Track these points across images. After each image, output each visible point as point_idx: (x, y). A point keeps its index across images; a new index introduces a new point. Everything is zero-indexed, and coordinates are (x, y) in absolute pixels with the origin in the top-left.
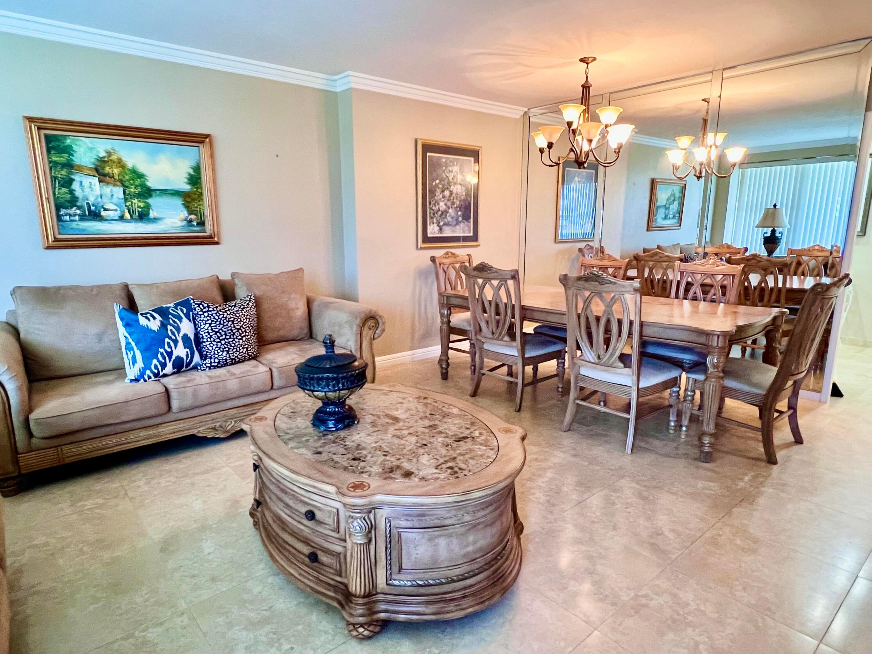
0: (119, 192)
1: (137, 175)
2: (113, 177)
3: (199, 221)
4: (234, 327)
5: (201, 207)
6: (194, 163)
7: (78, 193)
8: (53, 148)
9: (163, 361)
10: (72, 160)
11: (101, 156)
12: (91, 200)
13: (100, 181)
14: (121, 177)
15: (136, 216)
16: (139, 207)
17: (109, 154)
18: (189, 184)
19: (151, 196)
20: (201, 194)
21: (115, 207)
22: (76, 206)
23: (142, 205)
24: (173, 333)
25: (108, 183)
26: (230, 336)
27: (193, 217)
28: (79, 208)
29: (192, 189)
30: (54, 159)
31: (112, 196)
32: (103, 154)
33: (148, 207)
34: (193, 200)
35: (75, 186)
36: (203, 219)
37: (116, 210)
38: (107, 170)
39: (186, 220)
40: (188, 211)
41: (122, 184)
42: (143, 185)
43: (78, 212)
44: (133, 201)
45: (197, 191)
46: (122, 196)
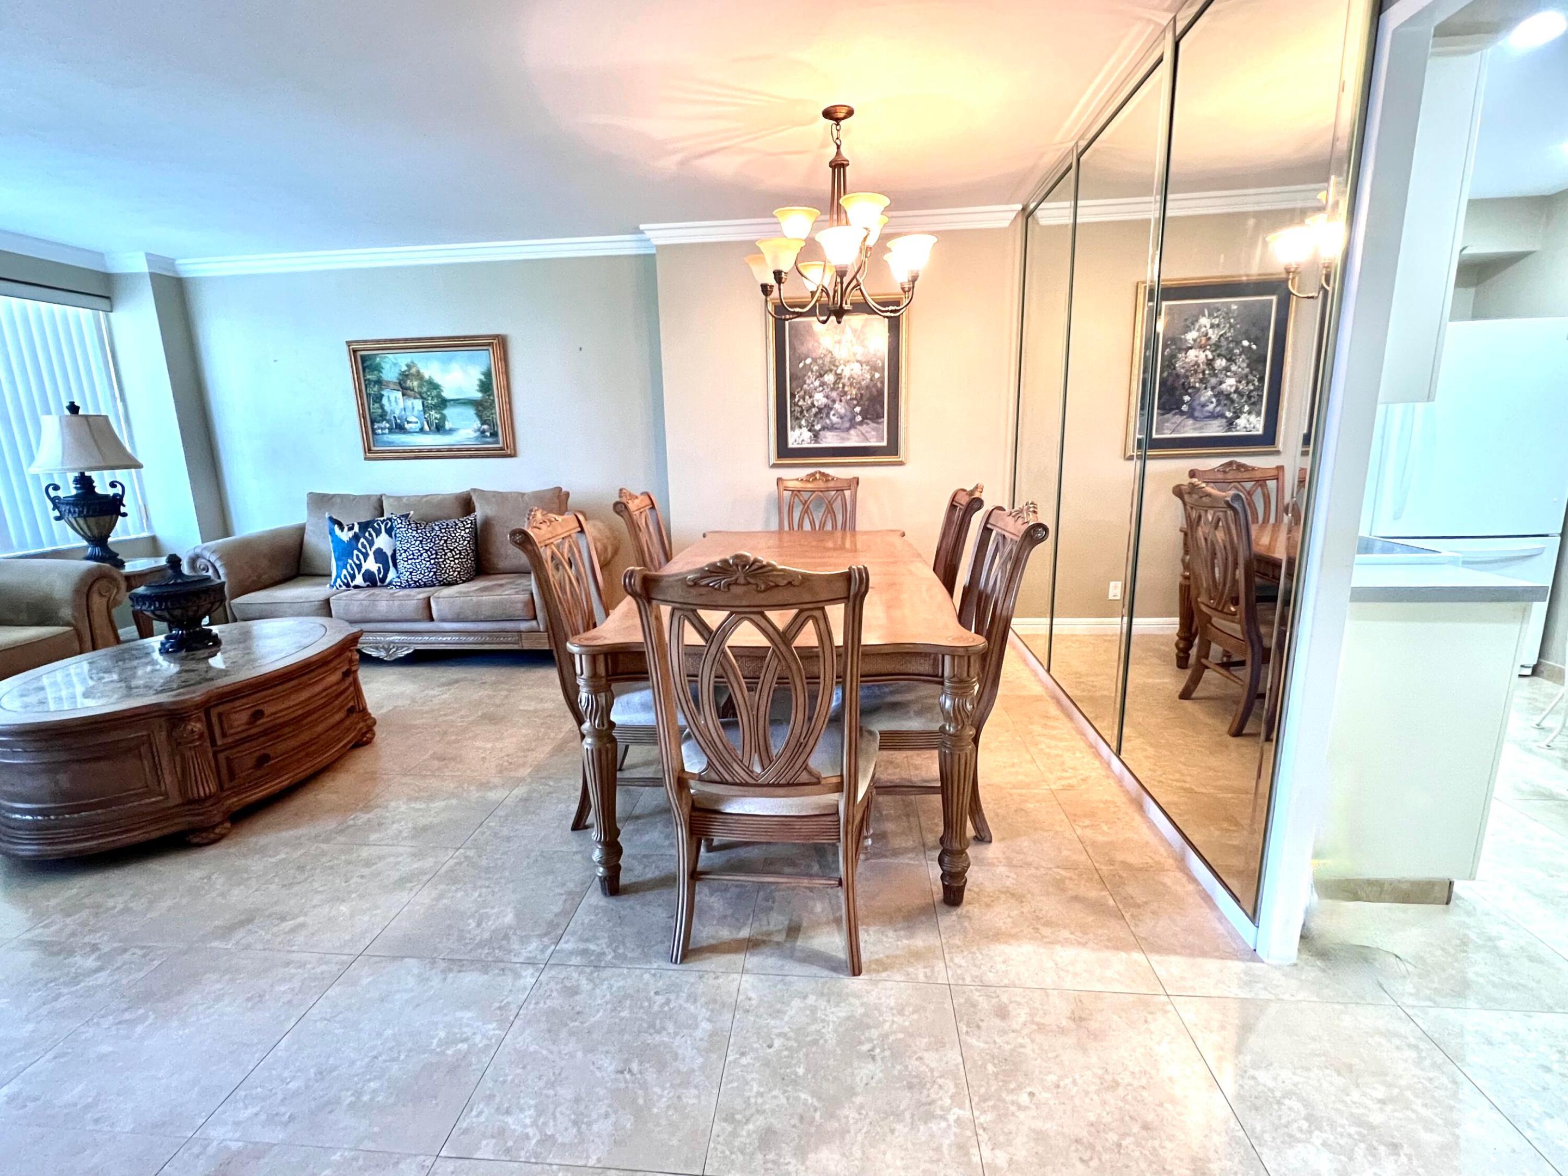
0: (418, 404)
1: (434, 386)
2: (414, 390)
3: (492, 431)
5: (494, 416)
6: (484, 368)
7: (387, 408)
8: (367, 367)
9: (352, 572)
10: (381, 377)
11: (402, 370)
12: (397, 414)
13: (403, 395)
14: (420, 390)
15: (433, 428)
16: (436, 418)
17: (409, 366)
18: (481, 391)
19: (445, 406)
20: (493, 401)
21: (416, 420)
22: (386, 420)
23: (438, 416)
24: (364, 546)
25: (409, 396)
27: (485, 427)
28: (388, 421)
29: (483, 396)
30: (368, 377)
31: (413, 408)
32: (404, 368)
33: (443, 418)
34: (485, 408)
35: (385, 401)
36: (495, 429)
37: (417, 422)
38: (409, 383)
39: (479, 430)
40: (481, 421)
41: (421, 396)
42: (439, 396)
43: (388, 425)
44: (431, 412)
45: (488, 398)
46: (421, 408)
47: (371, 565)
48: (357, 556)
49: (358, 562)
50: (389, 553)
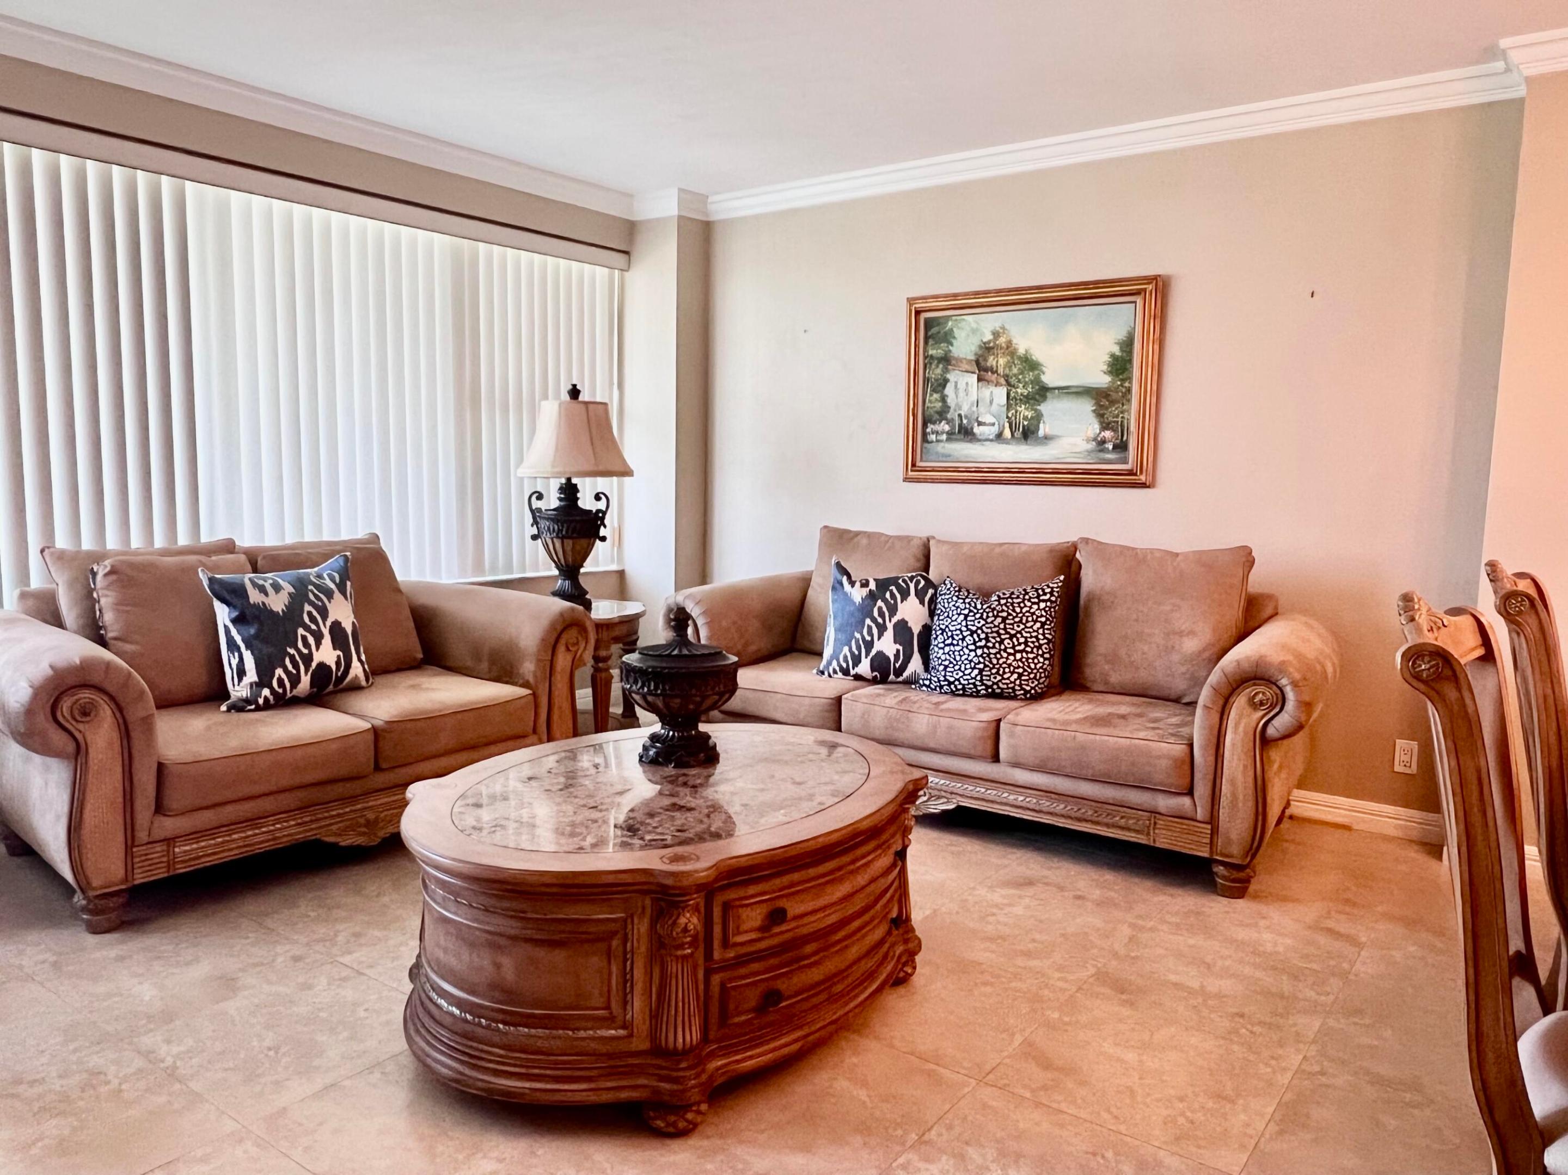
0: (1000, 394)
1: (1030, 364)
2: (996, 372)
3: (1118, 441)
4: (1005, 629)
5: (1126, 415)
6: (1122, 334)
7: (951, 401)
8: (932, 337)
9: (857, 653)
10: (950, 351)
11: (985, 340)
12: (964, 411)
13: (979, 380)
14: (1007, 371)
15: (1018, 434)
16: (1025, 418)
17: (996, 335)
18: (1110, 373)
19: (1044, 398)
20: (1129, 390)
21: (993, 420)
22: (946, 419)
23: (1029, 414)
24: (881, 614)
25: (989, 382)
26: (994, 644)
27: (1108, 434)
28: (949, 422)
29: (1113, 382)
30: (931, 352)
31: (991, 402)
32: (988, 337)
33: (1038, 417)
34: (1113, 402)
35: (949, 390)
36: (1125, 438)
37: (993, 424)
38: (991, 361)
39: (1095, 439)
40: (1101, 423)
41: (1007, 381)
42: (1037, 381)
43: (947, 428)
44: (1018, 408)
45: (1121, 385)
46: (1004, 401)
47: (887, 645)
48: (870, 628)
49: (868, 638)
50: (916, 630)
